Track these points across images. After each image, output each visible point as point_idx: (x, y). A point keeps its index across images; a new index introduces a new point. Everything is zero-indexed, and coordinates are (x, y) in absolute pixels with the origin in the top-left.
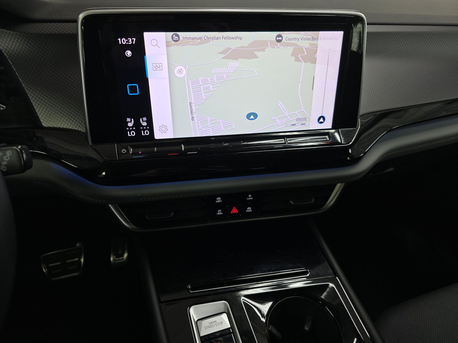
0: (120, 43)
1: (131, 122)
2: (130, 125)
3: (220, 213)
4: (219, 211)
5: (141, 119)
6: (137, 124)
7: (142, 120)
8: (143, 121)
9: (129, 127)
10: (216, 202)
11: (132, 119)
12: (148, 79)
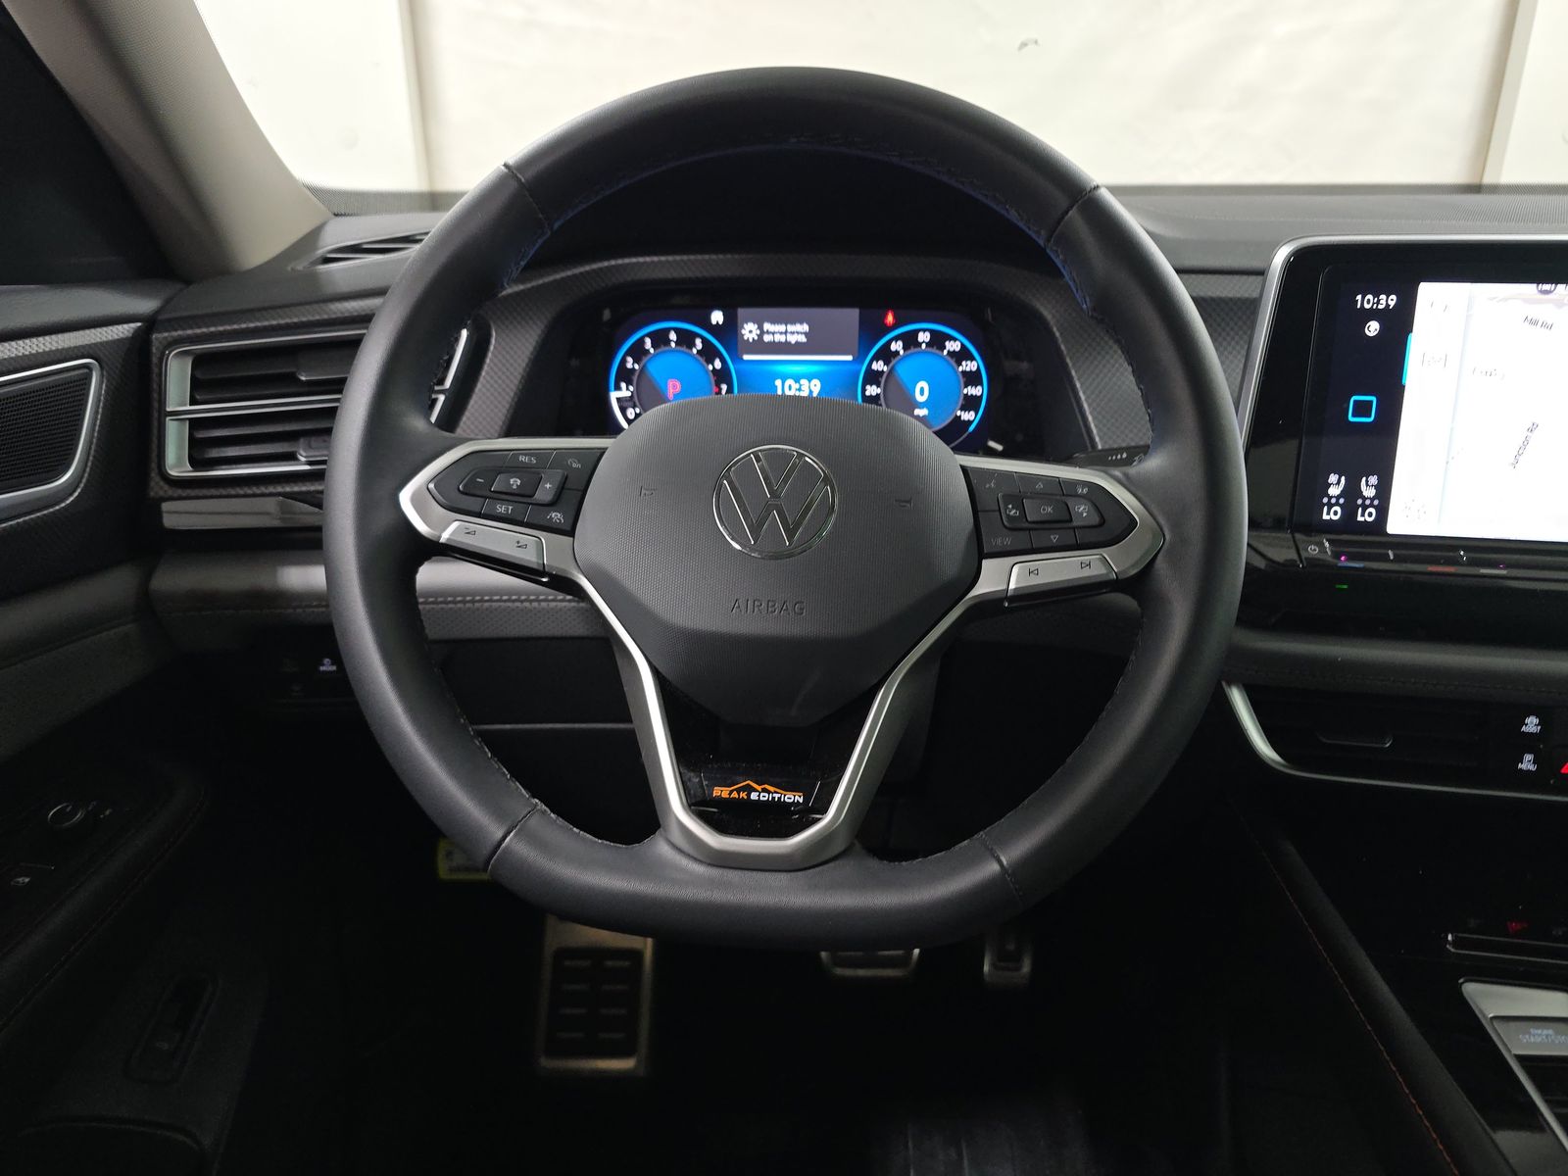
0: (1359, 307)
1: (1339, 482)
2: (1334, 491)
3: (1527, 764)
4: (1528, 757)
5: (1364, 479)
6: (1352, 493)
7: (1367, 481)
8: (1367, 485)
9: (1330, 498)
10: (1524, 729)
11: (1343, 478)
12: (1403, 387)
